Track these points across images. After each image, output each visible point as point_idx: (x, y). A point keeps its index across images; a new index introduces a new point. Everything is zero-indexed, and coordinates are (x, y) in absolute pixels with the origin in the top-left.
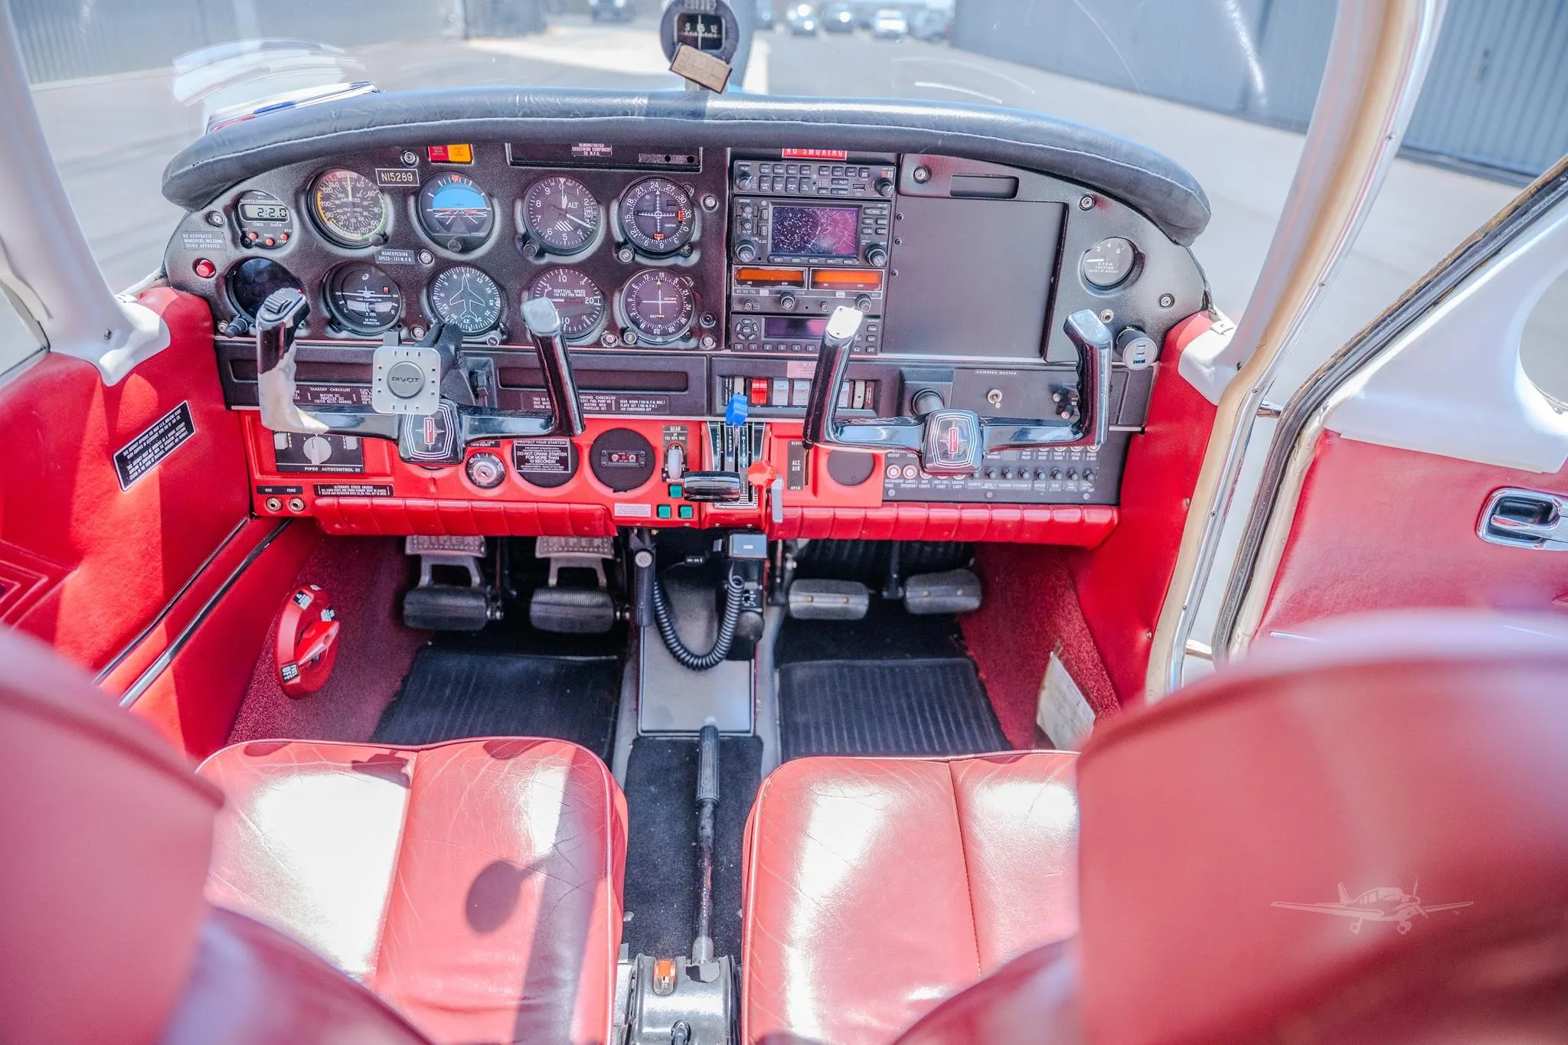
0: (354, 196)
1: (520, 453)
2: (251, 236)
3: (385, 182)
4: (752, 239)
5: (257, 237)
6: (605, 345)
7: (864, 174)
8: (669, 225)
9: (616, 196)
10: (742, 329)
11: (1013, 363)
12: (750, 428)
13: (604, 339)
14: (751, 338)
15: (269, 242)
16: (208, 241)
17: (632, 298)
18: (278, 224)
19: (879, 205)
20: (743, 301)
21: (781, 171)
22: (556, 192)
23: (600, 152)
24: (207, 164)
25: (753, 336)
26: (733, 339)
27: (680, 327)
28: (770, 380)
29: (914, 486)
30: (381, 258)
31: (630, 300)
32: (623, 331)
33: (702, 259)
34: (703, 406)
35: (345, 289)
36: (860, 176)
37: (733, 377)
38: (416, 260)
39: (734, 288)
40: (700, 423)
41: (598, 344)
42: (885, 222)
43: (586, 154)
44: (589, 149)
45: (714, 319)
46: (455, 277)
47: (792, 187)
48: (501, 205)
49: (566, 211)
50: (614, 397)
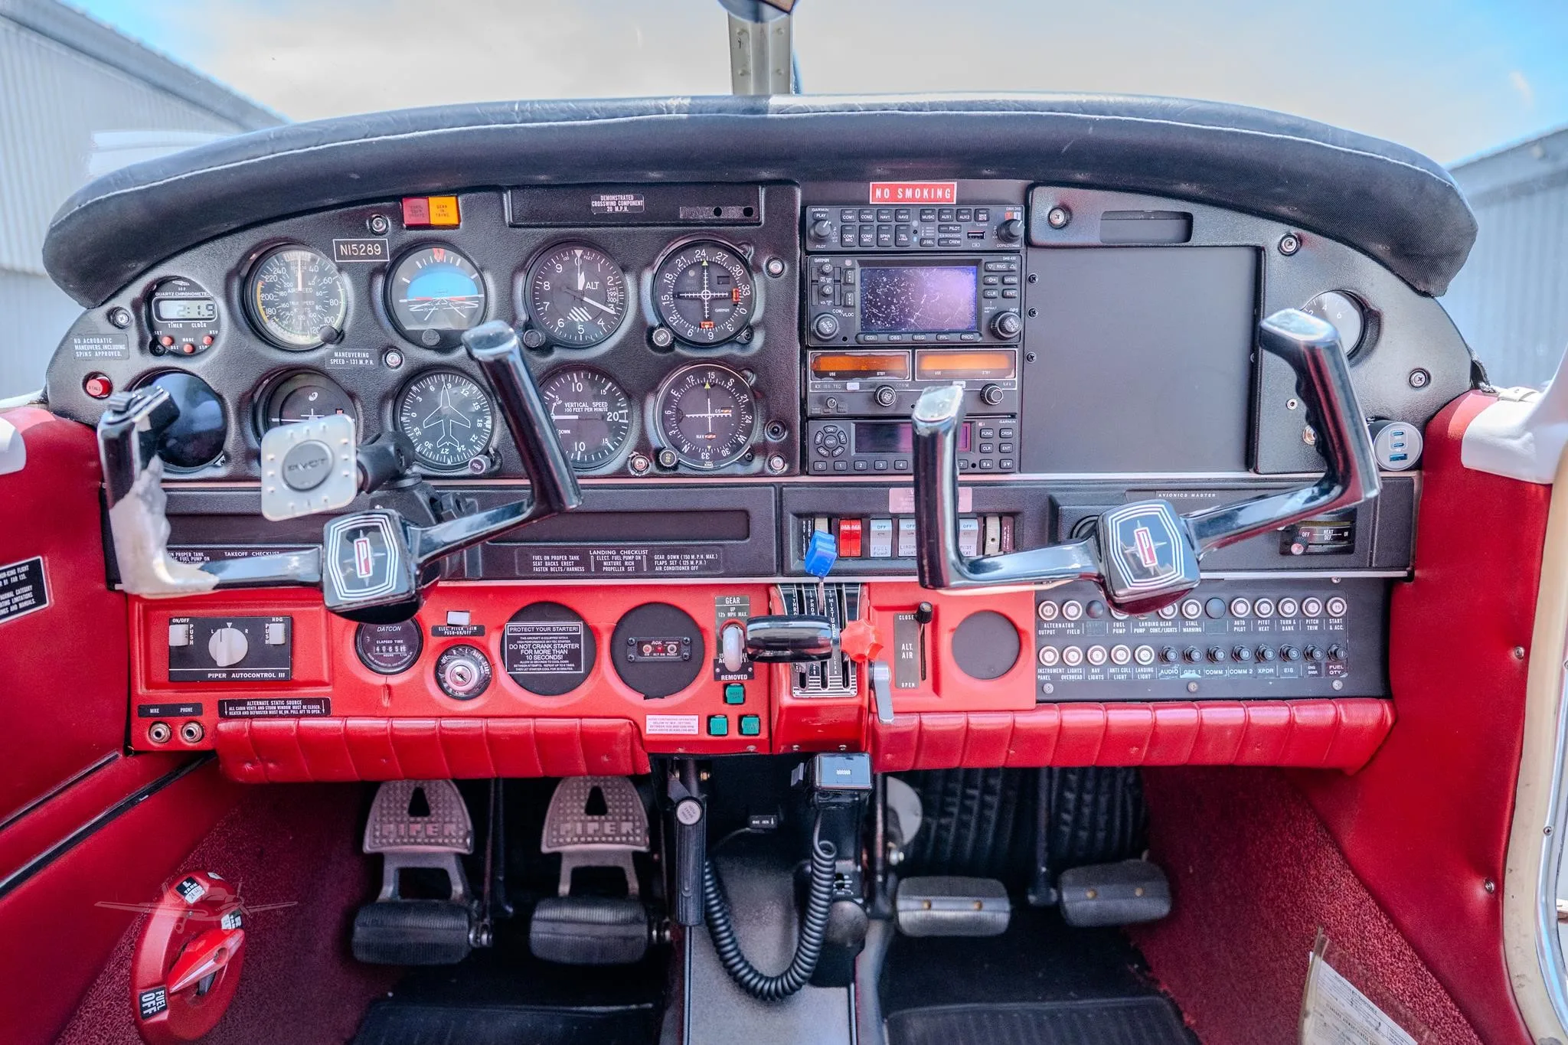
0: (305, 285)
1: (513, 647)
2: (165, 341)
3: (344, 257)
4: (833, 311)
5: (173, 342)
6: (633, 473)
7: (982, 217)
8: (720, 310)
9: (650, 264)
10: (823, 440)
11: (1209, 480)
12: (840, 592)
13: (633, 466)
14: (837, 453)
15: (187, 349)
16: (106, 347)
17: (672, 410)
18: (202, 324)
19: (1005, 258)
20: (822, 401)
21: (870, 217)
22: (571, 270)
23: (629, 207)
24: (98, 202)
25: (840, 450)
26: (812, 456)
27: (739, 446)
28: (864, 518)
29: (1080, 677)
30: (333, 362)
31: (668, 412)
32: (658, 451)
33: (766, 343)
34: (771, 560)
35: (284, 413)
36: (976, 220)
37: (812, 516)
38: (380, 363)
39: (811, 382)
40: (768, 587)
41: (622, 473)
42: (1015, 280)
43: (610, 210)
44: (613, 204)
45: (785, 428)
46: (432, 389)
47: (885, 237)
48: (496, 281)
49: (583, 293)
50: (645, 552)
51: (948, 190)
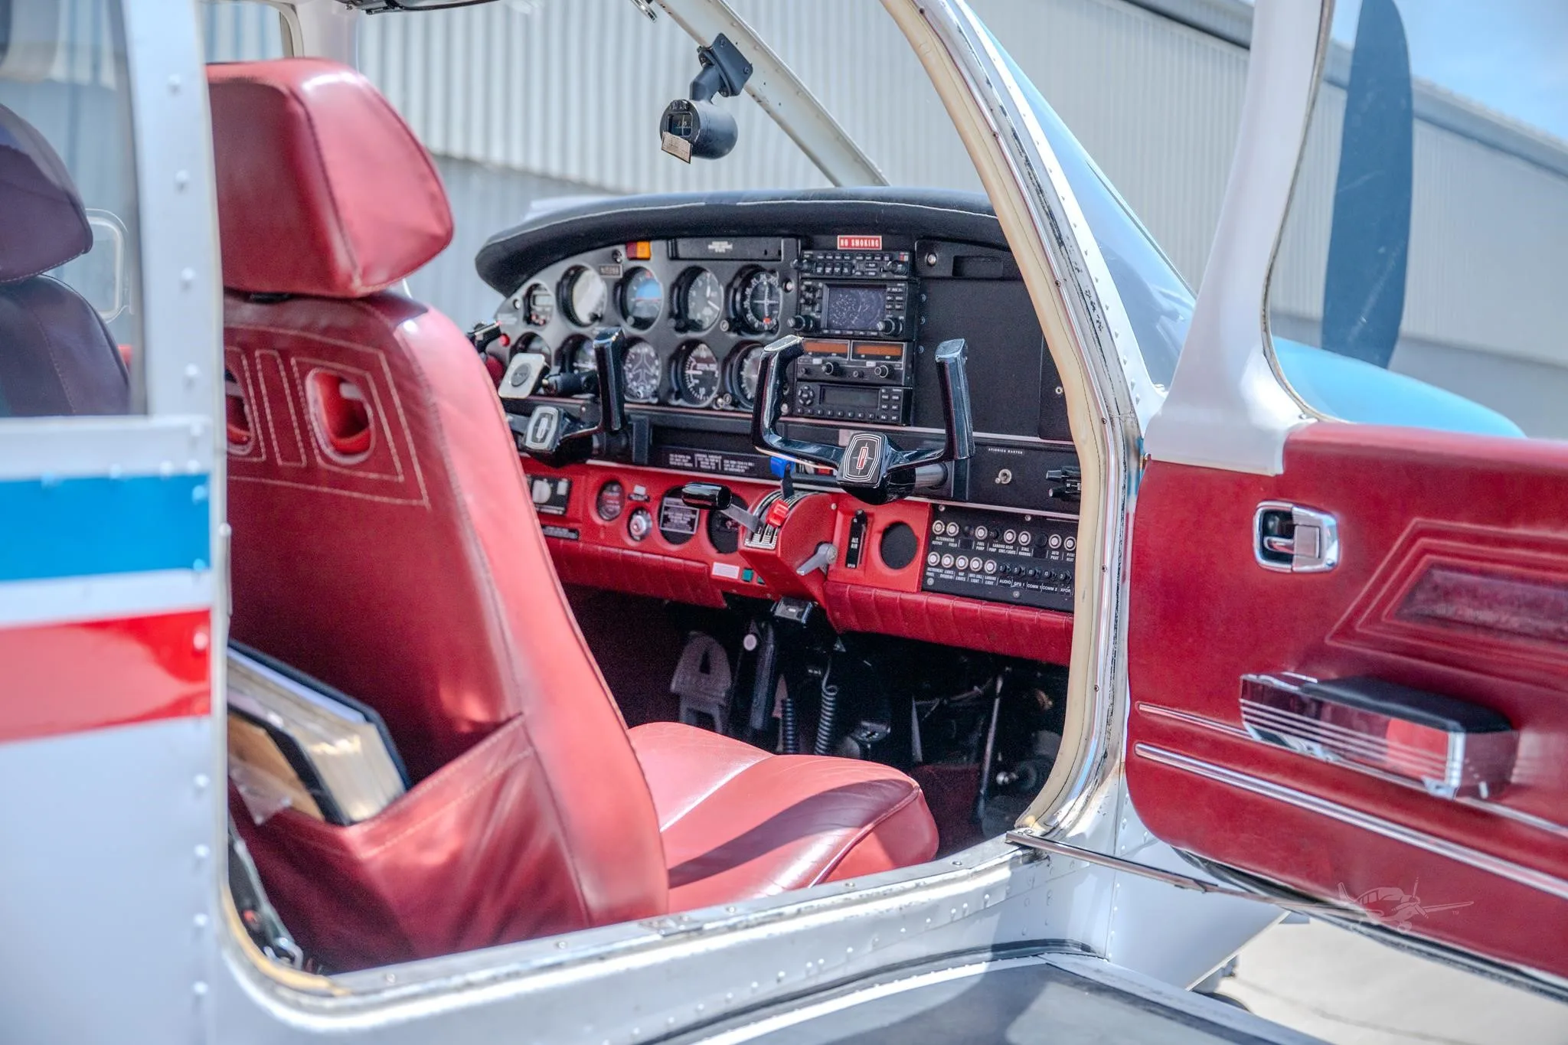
1: (666, 513)
2: (534, 318)
3: (606, 275)
4: (811, 314)
5: (537, 318)
6: (715, 407)
7: (886, 258)
9: (732, 283)
10: (801, 394)
11: (1019, 442)
13: (717, 403)
15: (541, 322)
16: (510, 319)
17: (743, 370)
19: (898, 285)
21: (831, 258)
22: (704, 284)
25: (810, 401)
26: (796, 404)
29: (951, 577)
31: (741, 373)
33: (781, 332)
36: (884, 260)
41: (709, 408)
42: (901, 298)
46: (638, 351)
47: (837, 270)
49: (710, 298)
50: (720, 457)
51: (877, 241)
